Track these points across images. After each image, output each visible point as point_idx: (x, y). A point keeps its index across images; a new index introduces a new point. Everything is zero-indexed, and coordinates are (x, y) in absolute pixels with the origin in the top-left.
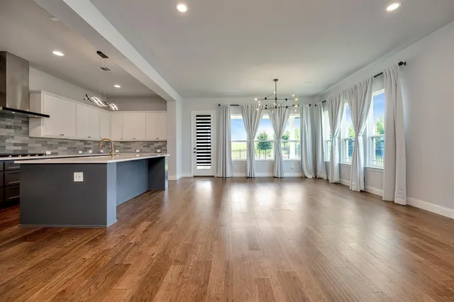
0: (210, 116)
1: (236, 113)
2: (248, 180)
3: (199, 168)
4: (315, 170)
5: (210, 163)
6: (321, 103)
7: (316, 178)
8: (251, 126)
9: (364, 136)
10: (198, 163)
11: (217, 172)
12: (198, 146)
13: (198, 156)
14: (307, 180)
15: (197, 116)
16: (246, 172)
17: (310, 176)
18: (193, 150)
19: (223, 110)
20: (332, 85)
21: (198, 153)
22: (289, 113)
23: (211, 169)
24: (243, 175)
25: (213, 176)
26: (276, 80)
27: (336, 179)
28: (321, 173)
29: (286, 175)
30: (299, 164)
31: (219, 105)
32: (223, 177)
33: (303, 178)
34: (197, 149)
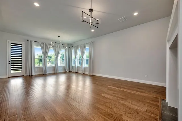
0: (21, 45)
1: (37, 45)
2: (44, 75)
3: (12, 72)
4: (69, 69)
5: (21, 69)
6: (71, 47)
7: (70, 72)
8: (45, 51)
9: (84, 59)
10: (12, 69)
11: (26, 73)
12: (12, 60)
13: (12, 66)
14: (67, 73)
15: (12, 44)
16: (43, 72)
17: (68, 71)
19: (30, 44)
20: (76, 42)
21: (12, 64)
23: (22, 72)
24: (41, 73)
25: (23, 76)
26: (59, 37)
27: (76, 71)
28: (71, 70)
29: (59, 72)
30: (64, 68)
31: (28, 40)
32: (30, 76)
33: (65, 72)
34: (12, 62)
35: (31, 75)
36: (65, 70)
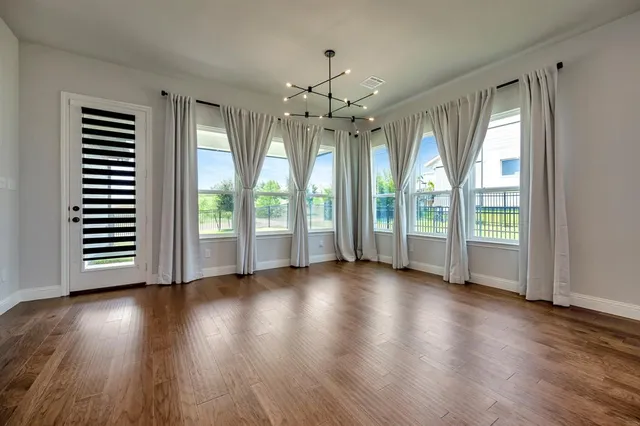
0: (132, 118)
1: (212, 124)
3: (88, 266)
5: (133, 248)
6: (368, 133)
7: (359, 261)
8: (247, 157)
10: (86, 251)
11: (155, 270)
12: (86, 201)
13: (86, 231)
14: (345, 268)
15: (85, 110)
16: (236, 261)
17: (351, 258)
18: (66, 214)
19: (176, 112)
21: (86, 221)
22: (319, 144)
23: (137, 266)
25: (142, 285)
27: (404, 262)
29: (313, 260)
30: (333, 238)
31: (164, 93)
32: (174, 283)
33: (339, 263)
34: (86, 211)
35: (178, 281)
36: (337, 249)
